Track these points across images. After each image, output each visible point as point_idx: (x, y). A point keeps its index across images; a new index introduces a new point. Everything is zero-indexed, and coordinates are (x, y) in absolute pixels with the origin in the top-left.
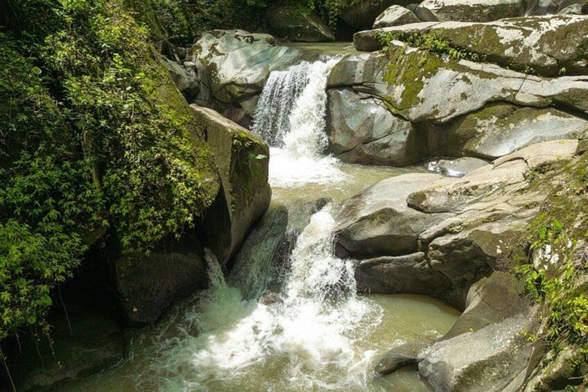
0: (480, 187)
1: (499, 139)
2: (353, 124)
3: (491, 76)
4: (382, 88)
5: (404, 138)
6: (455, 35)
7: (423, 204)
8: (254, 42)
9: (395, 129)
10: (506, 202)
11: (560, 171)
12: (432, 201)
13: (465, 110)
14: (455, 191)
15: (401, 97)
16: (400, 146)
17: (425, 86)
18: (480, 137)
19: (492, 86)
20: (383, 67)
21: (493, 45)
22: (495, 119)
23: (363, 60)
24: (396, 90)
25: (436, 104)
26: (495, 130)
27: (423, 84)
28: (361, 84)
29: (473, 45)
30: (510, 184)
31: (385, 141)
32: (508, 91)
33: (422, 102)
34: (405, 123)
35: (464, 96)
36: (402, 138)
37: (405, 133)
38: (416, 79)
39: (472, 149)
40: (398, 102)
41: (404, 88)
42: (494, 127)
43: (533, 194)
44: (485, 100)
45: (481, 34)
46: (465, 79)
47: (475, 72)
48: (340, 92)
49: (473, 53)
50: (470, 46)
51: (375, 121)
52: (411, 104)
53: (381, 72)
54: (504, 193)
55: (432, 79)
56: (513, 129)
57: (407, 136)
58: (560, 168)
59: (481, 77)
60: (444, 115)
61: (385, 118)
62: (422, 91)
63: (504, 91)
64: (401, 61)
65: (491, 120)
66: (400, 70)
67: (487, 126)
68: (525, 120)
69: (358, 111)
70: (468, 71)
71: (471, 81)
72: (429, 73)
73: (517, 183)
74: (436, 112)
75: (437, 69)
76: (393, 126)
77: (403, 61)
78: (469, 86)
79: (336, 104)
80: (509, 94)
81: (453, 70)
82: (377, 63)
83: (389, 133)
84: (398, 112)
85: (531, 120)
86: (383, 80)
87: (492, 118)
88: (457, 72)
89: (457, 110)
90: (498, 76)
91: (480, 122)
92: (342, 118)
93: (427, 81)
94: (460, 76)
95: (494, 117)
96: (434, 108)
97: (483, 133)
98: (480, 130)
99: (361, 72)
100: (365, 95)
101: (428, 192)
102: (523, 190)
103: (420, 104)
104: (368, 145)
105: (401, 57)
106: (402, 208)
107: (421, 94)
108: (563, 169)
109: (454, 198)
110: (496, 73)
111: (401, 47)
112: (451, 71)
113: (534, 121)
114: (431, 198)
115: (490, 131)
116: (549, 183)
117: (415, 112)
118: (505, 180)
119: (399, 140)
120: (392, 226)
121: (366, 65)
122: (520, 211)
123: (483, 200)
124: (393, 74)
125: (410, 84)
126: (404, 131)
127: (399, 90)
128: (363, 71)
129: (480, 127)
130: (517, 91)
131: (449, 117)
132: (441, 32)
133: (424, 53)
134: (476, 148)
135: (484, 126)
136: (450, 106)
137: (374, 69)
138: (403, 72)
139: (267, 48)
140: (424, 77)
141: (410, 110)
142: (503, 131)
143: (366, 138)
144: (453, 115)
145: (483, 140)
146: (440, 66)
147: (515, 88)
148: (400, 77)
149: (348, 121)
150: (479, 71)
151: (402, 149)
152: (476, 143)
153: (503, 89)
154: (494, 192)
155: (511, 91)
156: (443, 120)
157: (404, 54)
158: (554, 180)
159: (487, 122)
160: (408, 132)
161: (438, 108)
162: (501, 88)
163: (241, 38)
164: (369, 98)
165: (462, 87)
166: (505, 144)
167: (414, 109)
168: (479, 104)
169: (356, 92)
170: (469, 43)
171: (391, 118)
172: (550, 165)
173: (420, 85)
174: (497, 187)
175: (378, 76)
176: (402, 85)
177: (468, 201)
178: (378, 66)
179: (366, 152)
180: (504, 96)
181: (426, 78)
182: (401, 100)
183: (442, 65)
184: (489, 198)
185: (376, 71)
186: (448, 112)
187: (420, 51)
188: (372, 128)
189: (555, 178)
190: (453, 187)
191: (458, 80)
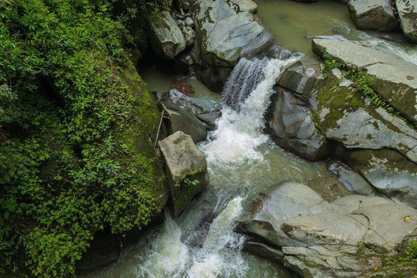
0: (328, 238)
1: (383, 175)
2: (288, 120)
3: (396, 129)
4: (314, 104)
5: (318, 147)
6: (382, 86)
7: (290, 233)
8: (240, 13)
9: (314, 137)
10: (336, 257)
11: (378, 255)
12: (295, 233)
13: (367, 147)
14: (311, 234)
15: (325, 118)
16: (314, 150)
17: (344, 117)
18: (370, 168)
19: (393, 137)
20: (320, 88)
21: (408, 107)
22: (385, 161)
23: (307, 76)
24: (323, 110)
25: (347, 133)
26: (382, 167)
27: (343, 115)
28: (301, 94)
29: (393, 100)
30: (346, 244)
31: (305, 142)
32: (404, 146)
33: (338, 128)
34: (322, 137)
35: (369, 137)
36: (317, 146)
37: (320, 143)
38: (340, 109)
39: (362, 172)
40: (321, 121)
41: (329, 112)
42: (383, 165)
43: (354, 261)
44: (384, 145)
45: (403, 94)
46: (375, 124)
47: (384, 122)
48: (285, 93)
49: (390, 106)
50: (390, 100)
51: (302, 126)
52: (330, 125)
53: (317, 91)
54: (339, 249)
55: (352, 114)
56: (396, 172)
57: (320, 146)
58: (380, 253)
59: (388, 127)
60: (350, 143)
61: (309, 126)
62: (341, 120)
63: (400, 145)
64: (333, 90)
65: (383, 160)
66: (330, 97)
67: (378, 163)
68: (407, 171)
69: (293, 113)
70: (379, 119)
71: (379, 128)
72: (351, 108)
73: (352, 245)
74: (345, 139)
75: (358, 107)
76: (313, 135)
77: (335, 90)
78: (377, 131)
79: (280, 100)
80: (403, 148)
81: (370, 114)
82: (316, 84)
83: (309, 138)
84: (319, 127)
85: (411, 173)
86: (317, 98)
87: (384, 159)
88: (371, 117)
89: (361, 145)
90: (401, 132)
91: (374, 158)
92: (281, 113)
93: (347, 114)
94: (373, 121)
95: (386, 159)
96: (345, 136)
97: (373, 167)
98: (372, 163)
99: (302, 86)
100: (301, 103)
101: (295, 227)
102: (350, 254)
103: (336, 128)
104: (293, 140)
105: (335, 87)
106: (278, 228)
107: (339, 122)
108: (381, 255)
109: (309, 237)
110: (401, 129)
111: (338, 79)
112: (367, 114)
113: (413, 174)
114: (295, 232)
115: (379, 167)
116: (367, 259)
117: (331, 133)
118: (346, 240)
119: (314, 146)
120: (269, 234)
121: (308, 81)
122: (338, 270)
123: (326, 246)
124: (325, 97)
125: (334, 111)
126: (319, 141)
127: (325, 111)
128: (304, 86)
129: (372, 161)
130: (410, 149)
131: (353, 147)
132: (372, 79)
133: (353, 90)
134: (365, 173)
135: (376, 162)
136: (357, 139)
137: (313, 87)
138: (332, 98)
139: (247, 22)
140: (346, 110)
141: (328, 129)
142: (388, 170)
143: (293, 135)
144: (356, 146)
145: (371, 170)
146: (361, 106)
147: (410, 146)
148: (328, 102)
149: (284, 117)
150: (388, 122)
151: (314, 153)
152: (366, 170)
153: (400, 143)
154: (335, 244)
155: (406, 147)
156: (347, 147)
157: (338, 85)
158: (371, 259)
159: (379, 161)
160: (322, 143)
161: (347, 137)
162: (399, 142)
163: (231, 4)
164: (304, 105)
165: (370, 129)
166: (385, 180)
167: (331, 130)
168: (377, 147)
169: (296, 97)
170: (390, 98)
171: (313, 129)
172: (376, 247)
173: (341, 114)
174: (338, 242)
175: (314, 93)
176: (329, 109)
177: (317, 242)
178: (317, 86)
179: (290, 144)
180: (398, 149)
181: (347, 111)
182: (323, 119)
183: (363, 105)
184: (329, 247)
185: (314, 89)
186: (353, 143)
187: (351, 88)
188: (299, 130)
189: (373, 258)
190: (311, 231)
191: (370, 123)
